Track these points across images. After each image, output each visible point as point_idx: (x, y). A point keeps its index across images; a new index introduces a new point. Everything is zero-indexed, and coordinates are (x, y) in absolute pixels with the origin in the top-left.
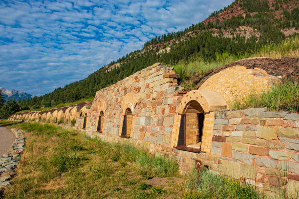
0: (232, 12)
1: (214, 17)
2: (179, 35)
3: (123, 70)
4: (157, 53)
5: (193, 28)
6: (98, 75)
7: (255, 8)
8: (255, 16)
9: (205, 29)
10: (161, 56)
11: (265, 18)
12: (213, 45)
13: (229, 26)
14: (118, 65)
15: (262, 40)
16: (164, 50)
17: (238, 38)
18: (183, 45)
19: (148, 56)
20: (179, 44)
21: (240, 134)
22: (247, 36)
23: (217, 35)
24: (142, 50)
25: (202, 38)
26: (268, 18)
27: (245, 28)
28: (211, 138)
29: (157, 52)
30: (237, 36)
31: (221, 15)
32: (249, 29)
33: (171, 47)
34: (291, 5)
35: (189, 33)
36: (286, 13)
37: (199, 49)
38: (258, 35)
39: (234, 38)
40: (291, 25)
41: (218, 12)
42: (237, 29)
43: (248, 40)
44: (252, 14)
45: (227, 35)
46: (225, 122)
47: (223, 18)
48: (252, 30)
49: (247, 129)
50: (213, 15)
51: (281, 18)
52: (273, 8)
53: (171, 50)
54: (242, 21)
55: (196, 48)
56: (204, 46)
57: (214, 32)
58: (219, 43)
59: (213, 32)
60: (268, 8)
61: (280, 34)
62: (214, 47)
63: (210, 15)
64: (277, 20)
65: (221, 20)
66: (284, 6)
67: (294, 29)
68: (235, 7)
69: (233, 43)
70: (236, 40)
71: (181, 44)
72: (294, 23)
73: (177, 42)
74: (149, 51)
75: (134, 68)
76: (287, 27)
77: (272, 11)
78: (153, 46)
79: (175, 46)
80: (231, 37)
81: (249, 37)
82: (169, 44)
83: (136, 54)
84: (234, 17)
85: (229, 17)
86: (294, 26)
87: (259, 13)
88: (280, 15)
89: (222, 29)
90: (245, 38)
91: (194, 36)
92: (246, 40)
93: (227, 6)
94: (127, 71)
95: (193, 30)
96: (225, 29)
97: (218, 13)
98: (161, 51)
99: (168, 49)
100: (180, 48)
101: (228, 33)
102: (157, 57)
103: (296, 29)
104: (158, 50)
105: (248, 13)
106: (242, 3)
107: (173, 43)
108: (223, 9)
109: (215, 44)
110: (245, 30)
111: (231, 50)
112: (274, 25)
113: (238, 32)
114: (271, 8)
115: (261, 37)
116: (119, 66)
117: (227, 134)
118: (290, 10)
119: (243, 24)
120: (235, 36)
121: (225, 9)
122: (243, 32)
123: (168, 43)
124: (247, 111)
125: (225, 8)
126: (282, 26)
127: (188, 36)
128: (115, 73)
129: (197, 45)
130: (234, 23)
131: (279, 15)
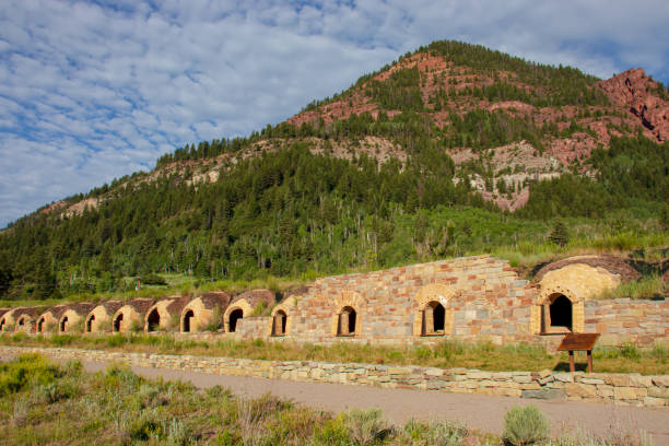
0: (351, 105)
1: (312, 112)
2: (238, 145)
3: (107, 216)
4: (189, 183)
5: (269, 133)
6: (39, 224)
7: (398, 102)
8: (396, 119)
9: (294, 136)
10: (196, 189)
11: (416, 124)
12: (312, 172)
13: (346, 135)
14: (92, 203)
15: (412, 169)
16: (204, 176)
17: (363, 160)
18: (247, 167)
19: (167, 189)
20: (238, 164)
21: (613, 316)
22: (383, 159)
23: (322, 150)
24: (152, 173)
25: (289, 155)
26: (421, 125)
27: (378, 141)
28: (582, 321)
29: (187, 178)
30: (361, 156)
31: (328, 110)
32: (386, 144)
33: (222, 172)
34: (462, 105)
35: (259, 143)
36: (455, 119)
37: (282, 178)
38: (403, 157)
39: (355, 161)
40: (464, 141)
41: (322, 103)
42: (362, 142)
43: (383, 166)
44: (391, 114)
45: (341, 153)
46: (597, 308)
47: (332, 117)
48: (391, 145)
49: (619, 313)
50: (311, 107)
51: (446, 127)
52: (432, 107)
53: (222, 177)
54: (371, 126)
55: (276, 176)
56: (293, 173)
57: (313, 145)
58: (326, 169)
59: (311, 144)
60: (422, 104)
61: (445, 158)
62: (315, 176)
63: (305, 106)
64: (438, 129)
65: (328, 121)
66: (452, 104)
67: (469, 150)
68: (356, 96)
69: (354, 170)
70: (360, 166)
71: (244, 166)
72: (469, 139)
73: (234, 161)
74: (168, 176)
75: (134, 212)
76: (456, 146)
77: (429, 111)
78: (178, 165)
79: (229, 169)
80: (349, 157)
81: (385, 160)
82: (216, 162)
83: (136, 180)
84: (354, 117)
85: (343, 114)
86: (469, 145)
87: (405, 114)
88: (445, 121)
89: (331, 140)
90: (377, 163)
91: (272, 149)
92: (379, 166)
93: (340, 93)
94: (117, 220)
95: (270, 137)
96: (336, 140)
97: (320, 104)
98: (196, 178)
99: (214, 176)
100: (240, 175)
101: (342, 149)
102: (188, 191)
103: (474, 151)
104: (189, 176)
105: (383, 111)
106: (372, 90)
107: (223, 162)
108: (331, 97)
109: (317, 170)
110: (377, 145)
111: (350, 185)
112: (434, 140)
113: (364, 149)
114: (427, 106)
115: (408, 163)
116: (95, 206)
117: (600, 317)
118: (462, 114)
119: (374, 133)
120: (358, 157)
121: (336, 98)
122: (373, 150)
123: (212, 160)
124: (617, 300)
125: (335, 96)
126: (448, 144)
127: (259, 150)
128: (87, 222)
129: (279, 171)
130: (354, 130)
131: (441, 120)
